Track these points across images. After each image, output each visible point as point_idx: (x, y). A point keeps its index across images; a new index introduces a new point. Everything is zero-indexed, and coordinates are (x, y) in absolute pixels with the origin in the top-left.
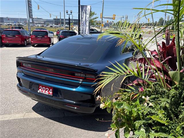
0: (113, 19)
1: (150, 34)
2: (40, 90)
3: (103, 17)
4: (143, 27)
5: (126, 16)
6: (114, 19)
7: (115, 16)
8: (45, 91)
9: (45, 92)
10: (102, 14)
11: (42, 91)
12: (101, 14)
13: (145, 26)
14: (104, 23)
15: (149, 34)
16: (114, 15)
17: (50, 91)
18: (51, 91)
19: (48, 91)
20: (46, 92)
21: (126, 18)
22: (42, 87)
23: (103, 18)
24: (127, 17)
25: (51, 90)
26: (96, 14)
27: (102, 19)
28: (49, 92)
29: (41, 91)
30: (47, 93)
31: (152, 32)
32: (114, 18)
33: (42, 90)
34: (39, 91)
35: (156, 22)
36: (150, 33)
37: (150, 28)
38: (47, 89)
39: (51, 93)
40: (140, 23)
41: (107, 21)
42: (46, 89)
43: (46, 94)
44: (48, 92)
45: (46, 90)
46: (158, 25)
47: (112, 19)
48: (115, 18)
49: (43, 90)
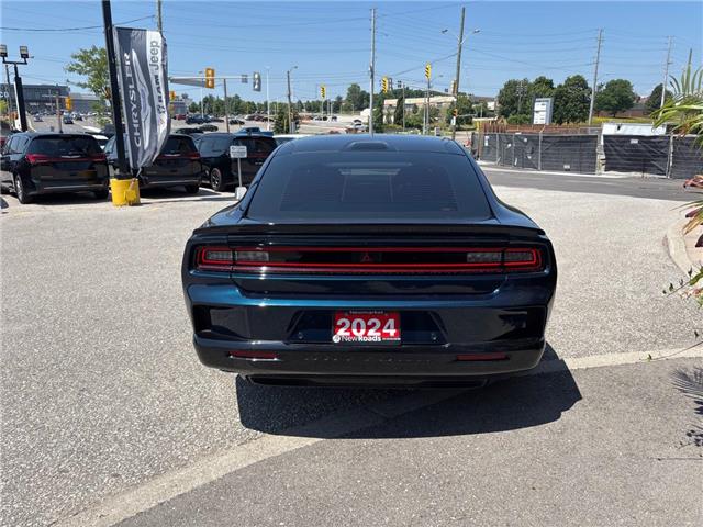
0: (208, 87)
2: (341, 332)
5: (256, 76)
6: (212, 87)
7: (213, 75)
8: (363, 331)
9: (365, 335)
11: (352, 335)
16: (210, 72)
17: (389, 328)
18: (392, 326)
19: (380, 329)
20: (371, 332)
21: (254, 84)
22: (347, 322)
24: (259, 79)
25: (391, 322)
28: (385, 331)
29: (348, 334)
30: (374, 336)
32: (210, 83)
33: (350, 329)
34: (336, 339)
35: (339, 98)
37: (325, 119)
38: (374, 324)
39: (392, 332)
40: (294, 100)
42: (370, 323)
43: (370, 340)
44: (379, 334)
45: (368, 328)
46: (348, 110)
47: (204, 84)
48: (213, 81)
49: (355, 331)
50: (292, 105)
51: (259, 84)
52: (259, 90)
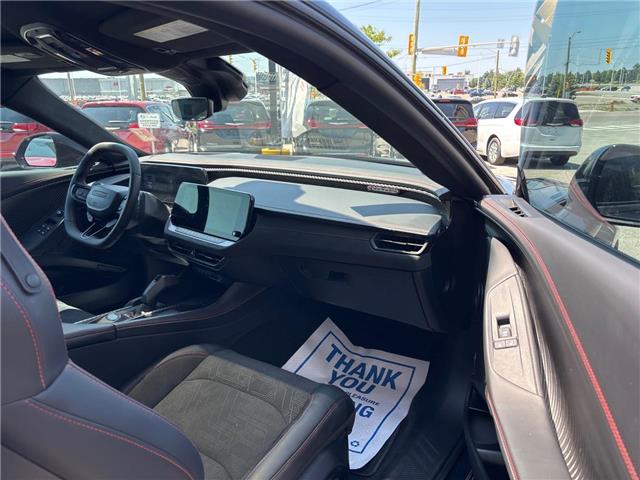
0: (460, 55)
1: (616, 110)
3: (416, 50)
4: (587, 85)
5: (515, 40)
6: (464, 55)
7: (466, 42)
10: (413, 38)
12: (411, 36)
13: (593, 84)
14: (436, 78)
15: (612, 109)
16: (464, 40)
21: (511, 49)
23: (420, 54)
24: (518, 43)
26: (390, 39)
27: (416, 56)
31: (622, 102)
32: (462, 52)
36: (615, 106)
37: (614, 89)
41: (441, 71)
47: (457, 53)
48: (465, 49)
50: (569, 77)
51: (517, 49)
52: (515, 55)
